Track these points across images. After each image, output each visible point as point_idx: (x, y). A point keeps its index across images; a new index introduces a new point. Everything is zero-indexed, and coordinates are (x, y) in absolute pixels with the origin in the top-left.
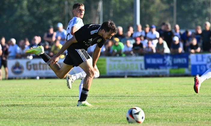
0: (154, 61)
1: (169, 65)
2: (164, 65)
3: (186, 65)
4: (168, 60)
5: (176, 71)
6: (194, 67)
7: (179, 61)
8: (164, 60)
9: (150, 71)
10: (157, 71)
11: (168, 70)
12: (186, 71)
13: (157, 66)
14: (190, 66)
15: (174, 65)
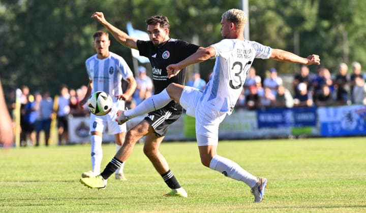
0: (270, 118)
1: (291, 124)
2: (283, 123)
3: (313, 123)
4: (289, 116)
5: (299, 130)
6: (325, 125)
7: (304, 117)
8: (283, 116)
9: (265, 131)
10: (275, 131)
11: (289, 130)
12: (313, 130)
13: (274, 125)
14: (319, 125)
15: (297, 123)
